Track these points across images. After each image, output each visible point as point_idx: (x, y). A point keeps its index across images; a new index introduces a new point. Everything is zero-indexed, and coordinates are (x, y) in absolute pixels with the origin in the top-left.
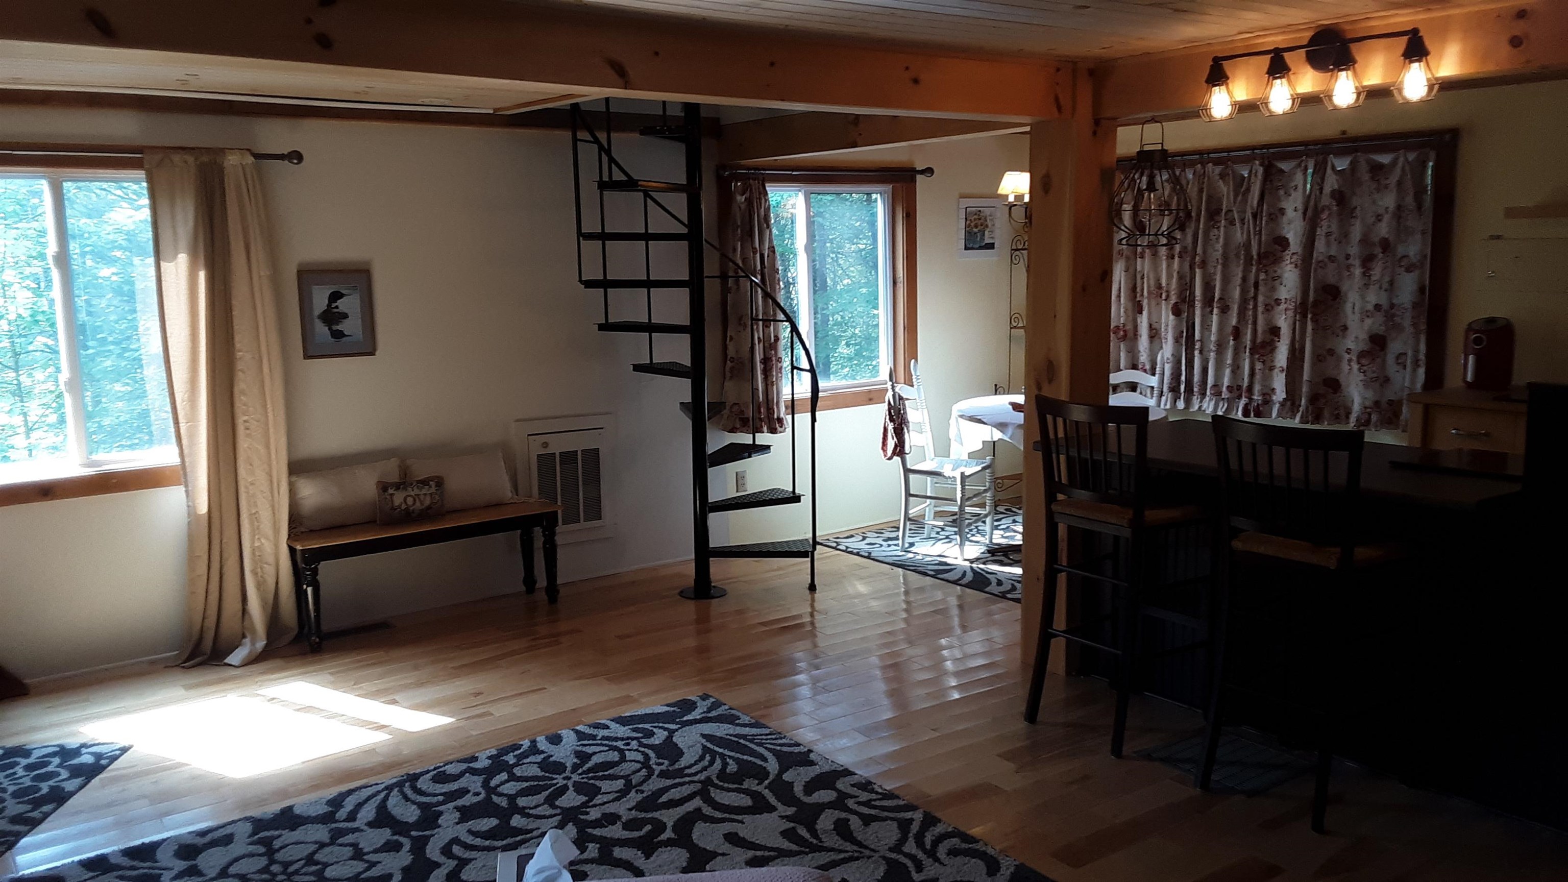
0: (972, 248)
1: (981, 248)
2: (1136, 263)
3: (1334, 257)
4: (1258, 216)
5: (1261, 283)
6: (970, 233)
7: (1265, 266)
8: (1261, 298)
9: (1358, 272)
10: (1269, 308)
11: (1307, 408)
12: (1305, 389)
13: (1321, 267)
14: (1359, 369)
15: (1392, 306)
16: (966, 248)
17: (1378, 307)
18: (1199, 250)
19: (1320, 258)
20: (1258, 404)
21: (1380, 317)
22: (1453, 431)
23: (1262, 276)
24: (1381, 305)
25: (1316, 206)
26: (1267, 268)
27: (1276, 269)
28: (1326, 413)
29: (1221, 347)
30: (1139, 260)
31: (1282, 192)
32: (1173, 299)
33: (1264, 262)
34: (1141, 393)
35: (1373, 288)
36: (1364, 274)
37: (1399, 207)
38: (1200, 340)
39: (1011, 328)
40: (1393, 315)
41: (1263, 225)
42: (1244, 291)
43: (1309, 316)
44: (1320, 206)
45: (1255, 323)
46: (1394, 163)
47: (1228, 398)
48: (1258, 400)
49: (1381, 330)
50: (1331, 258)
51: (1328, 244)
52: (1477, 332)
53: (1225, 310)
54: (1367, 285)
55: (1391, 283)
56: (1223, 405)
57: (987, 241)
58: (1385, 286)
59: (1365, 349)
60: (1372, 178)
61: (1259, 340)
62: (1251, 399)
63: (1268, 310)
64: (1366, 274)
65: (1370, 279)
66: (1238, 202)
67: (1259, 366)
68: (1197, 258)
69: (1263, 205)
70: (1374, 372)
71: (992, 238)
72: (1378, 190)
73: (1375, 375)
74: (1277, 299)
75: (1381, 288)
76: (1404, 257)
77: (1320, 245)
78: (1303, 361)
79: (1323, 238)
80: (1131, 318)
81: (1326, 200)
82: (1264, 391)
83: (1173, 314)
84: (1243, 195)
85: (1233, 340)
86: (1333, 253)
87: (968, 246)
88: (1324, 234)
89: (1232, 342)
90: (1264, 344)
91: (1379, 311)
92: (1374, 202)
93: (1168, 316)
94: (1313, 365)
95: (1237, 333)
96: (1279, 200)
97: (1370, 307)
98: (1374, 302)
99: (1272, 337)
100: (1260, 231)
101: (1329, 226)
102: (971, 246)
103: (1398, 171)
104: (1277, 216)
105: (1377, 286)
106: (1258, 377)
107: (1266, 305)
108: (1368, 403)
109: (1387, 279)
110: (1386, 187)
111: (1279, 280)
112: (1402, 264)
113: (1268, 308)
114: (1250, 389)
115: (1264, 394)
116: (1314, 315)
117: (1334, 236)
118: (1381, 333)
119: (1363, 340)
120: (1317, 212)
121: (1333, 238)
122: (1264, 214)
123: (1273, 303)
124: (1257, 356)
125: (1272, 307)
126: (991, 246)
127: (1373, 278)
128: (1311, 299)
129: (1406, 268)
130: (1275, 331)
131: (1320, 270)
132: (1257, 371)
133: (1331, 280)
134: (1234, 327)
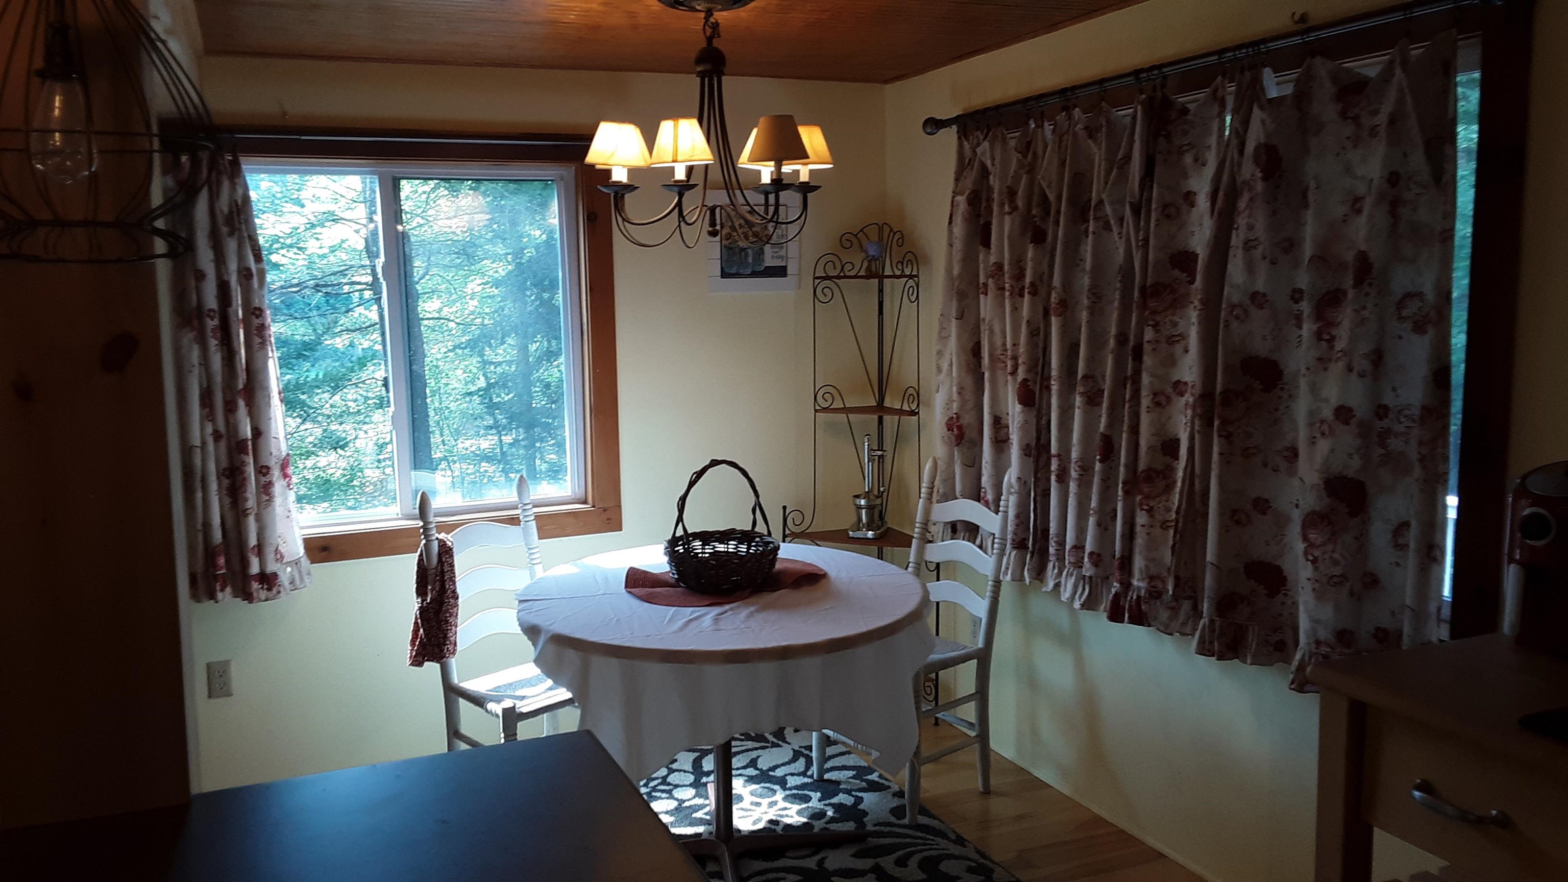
0: (737, 275)
1: (755, 274)
2: (979, 303)
3: (1264, 295)
4: (1143, 211)
5: (1147, 347)
6: (731, 248)
7: (1154, 312)
8: (1146, 379)
9: (1308, 329)
10: (1162, 399)
11: (1212, 621)
12: (1209, 581)
13: (1237, 317)
14: (1306, 553)
15: (1381, 411)
16: (724, 275)
17: (1343, 413)
18: (1057, 281)
19: (1235, 299)
20: (1139, 597)
21: (1347, 437)
22: (1417, 794)
23: (1149, 334)
24: (1350, 410)
25: (1233, 179)
26: (1158, 318)
27: (1176, 318)
28: (1252, 640)
29: (1086, 470)
30: (982, 296)
31: (1188, 159)
32: (1021, 374)
33: (1152, 304)
34: (980, 547)
35: (1337, 368)
36: (1319, 336)
37: (1393, 179)
38: (1059, 456)
39: (816, 411)
40: (1385, 434)
41: (1152, 229)
42: (1119, 364)
43: (1216, 423)
44: (1239, 180)
45: (1135, 430)
46: (1387, 75)
47: (1090, 577)
48: (1139, 588)
49: (1354, 467)
50: (1257, 298)
51: (1250, 268)
52: (1536, 500)
53: (1092, 400)
54: (1323, 362)
55: (1378, 358)
56: (1084, 589)
57: (769, 261)
58: (1361, 364)
59: (1317, 509)
60: (1343, 115)
61: (1142, 466)
62: (1127, 585)
63: (1158, 404)
64: (1326, 335)
65: (1332, 348)
66: (1110, 182)
67: (1141, 519)
68: (1054, 295)
69: (1151, 187)
70: (1336, 563)
71: (781, 257)
72: (1356, 141)
73: (1337, 571)
74: (1178, 382)
75: (1350, 369)
76: (1409, 296)
77: (1236, 269)
78: (1206, 515)
79: (1240, 253)
80: (970, 405)
81: (1249, 170)
82: (1153, 571)
83: (1020, 403)
84: (1120, 168)
85: (1100, 461)
86: (1260, 285)
87: (726, 270)
88: (1241, 245)
89: (1098, 466)
90: (1151, 475)
91: (1347, 423)
92: (1348, 170)
93: (1014, 403)
94: (1224, 530)
95: (1108, 450)
96: (1185, 176)
97: (1327, 413)
98: (1334, 401)
99: (1168, 459)
100: (1146, 240)
101: (1250, 228)
102: (734, 270)
103: (1392, 95)
104: (1178, 209)
105: (1341, 364)
106: (1140, 541)
107: (1155, 394)
108: (1323, 634)
109: (1365, 347)
110: (1373, 132)
111: (1183, 343)
112: (1405, 313)
113: (1161, 401)
114: (1126, 563)
115: (1151, 578)
116: (1224, 422)
117: (1260, 249)
118: (1350, 473)
119: (1312, 487)
120: (1234, 193)
121: (1258, 253)
122: (1154, 206)
123: (1170, 390)
124: (1139, 498)
125: (1169, 399)
126: (781, 272)
127: (1340, 345)
128: (1219, 388)
129: (1415, 323)
130: (1170, 447)
131: (1235, 324)
132: (1138, 529)
133: (1261, 347)
134: (1103, 435)
